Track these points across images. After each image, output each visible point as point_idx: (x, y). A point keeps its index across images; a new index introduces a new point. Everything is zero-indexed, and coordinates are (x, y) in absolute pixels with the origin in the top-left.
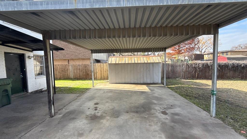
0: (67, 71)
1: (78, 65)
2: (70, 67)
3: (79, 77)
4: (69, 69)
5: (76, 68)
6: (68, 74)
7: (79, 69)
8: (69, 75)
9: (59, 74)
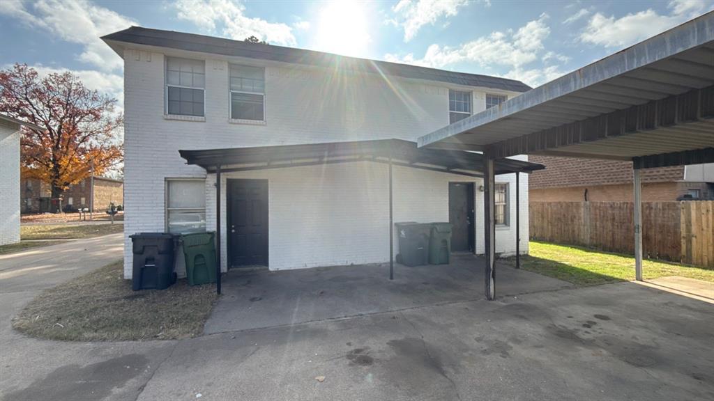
0: (572, 221)
1: (608, 205)
2: (582, 209)
3: (609, 245)
4: (577, 218)
5: (602, 214)
6: (573, 231)
7: (614, 219)
8: (576, 232)
9: (550, 227)
